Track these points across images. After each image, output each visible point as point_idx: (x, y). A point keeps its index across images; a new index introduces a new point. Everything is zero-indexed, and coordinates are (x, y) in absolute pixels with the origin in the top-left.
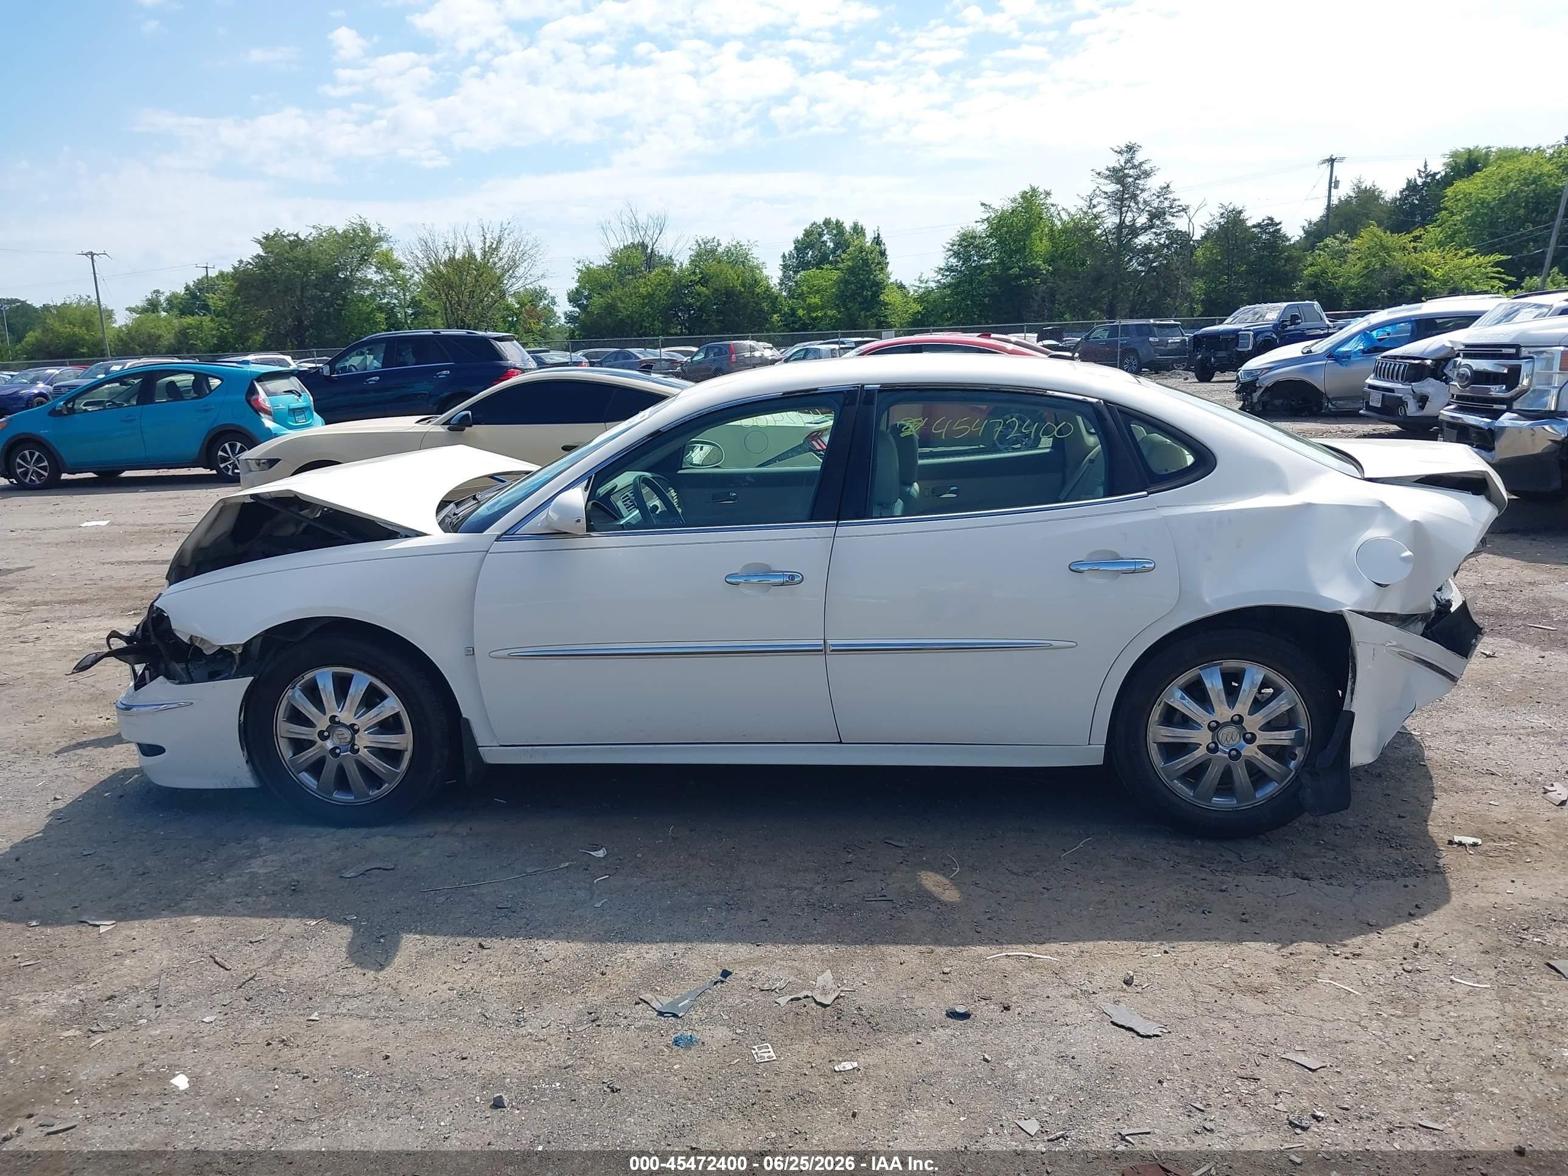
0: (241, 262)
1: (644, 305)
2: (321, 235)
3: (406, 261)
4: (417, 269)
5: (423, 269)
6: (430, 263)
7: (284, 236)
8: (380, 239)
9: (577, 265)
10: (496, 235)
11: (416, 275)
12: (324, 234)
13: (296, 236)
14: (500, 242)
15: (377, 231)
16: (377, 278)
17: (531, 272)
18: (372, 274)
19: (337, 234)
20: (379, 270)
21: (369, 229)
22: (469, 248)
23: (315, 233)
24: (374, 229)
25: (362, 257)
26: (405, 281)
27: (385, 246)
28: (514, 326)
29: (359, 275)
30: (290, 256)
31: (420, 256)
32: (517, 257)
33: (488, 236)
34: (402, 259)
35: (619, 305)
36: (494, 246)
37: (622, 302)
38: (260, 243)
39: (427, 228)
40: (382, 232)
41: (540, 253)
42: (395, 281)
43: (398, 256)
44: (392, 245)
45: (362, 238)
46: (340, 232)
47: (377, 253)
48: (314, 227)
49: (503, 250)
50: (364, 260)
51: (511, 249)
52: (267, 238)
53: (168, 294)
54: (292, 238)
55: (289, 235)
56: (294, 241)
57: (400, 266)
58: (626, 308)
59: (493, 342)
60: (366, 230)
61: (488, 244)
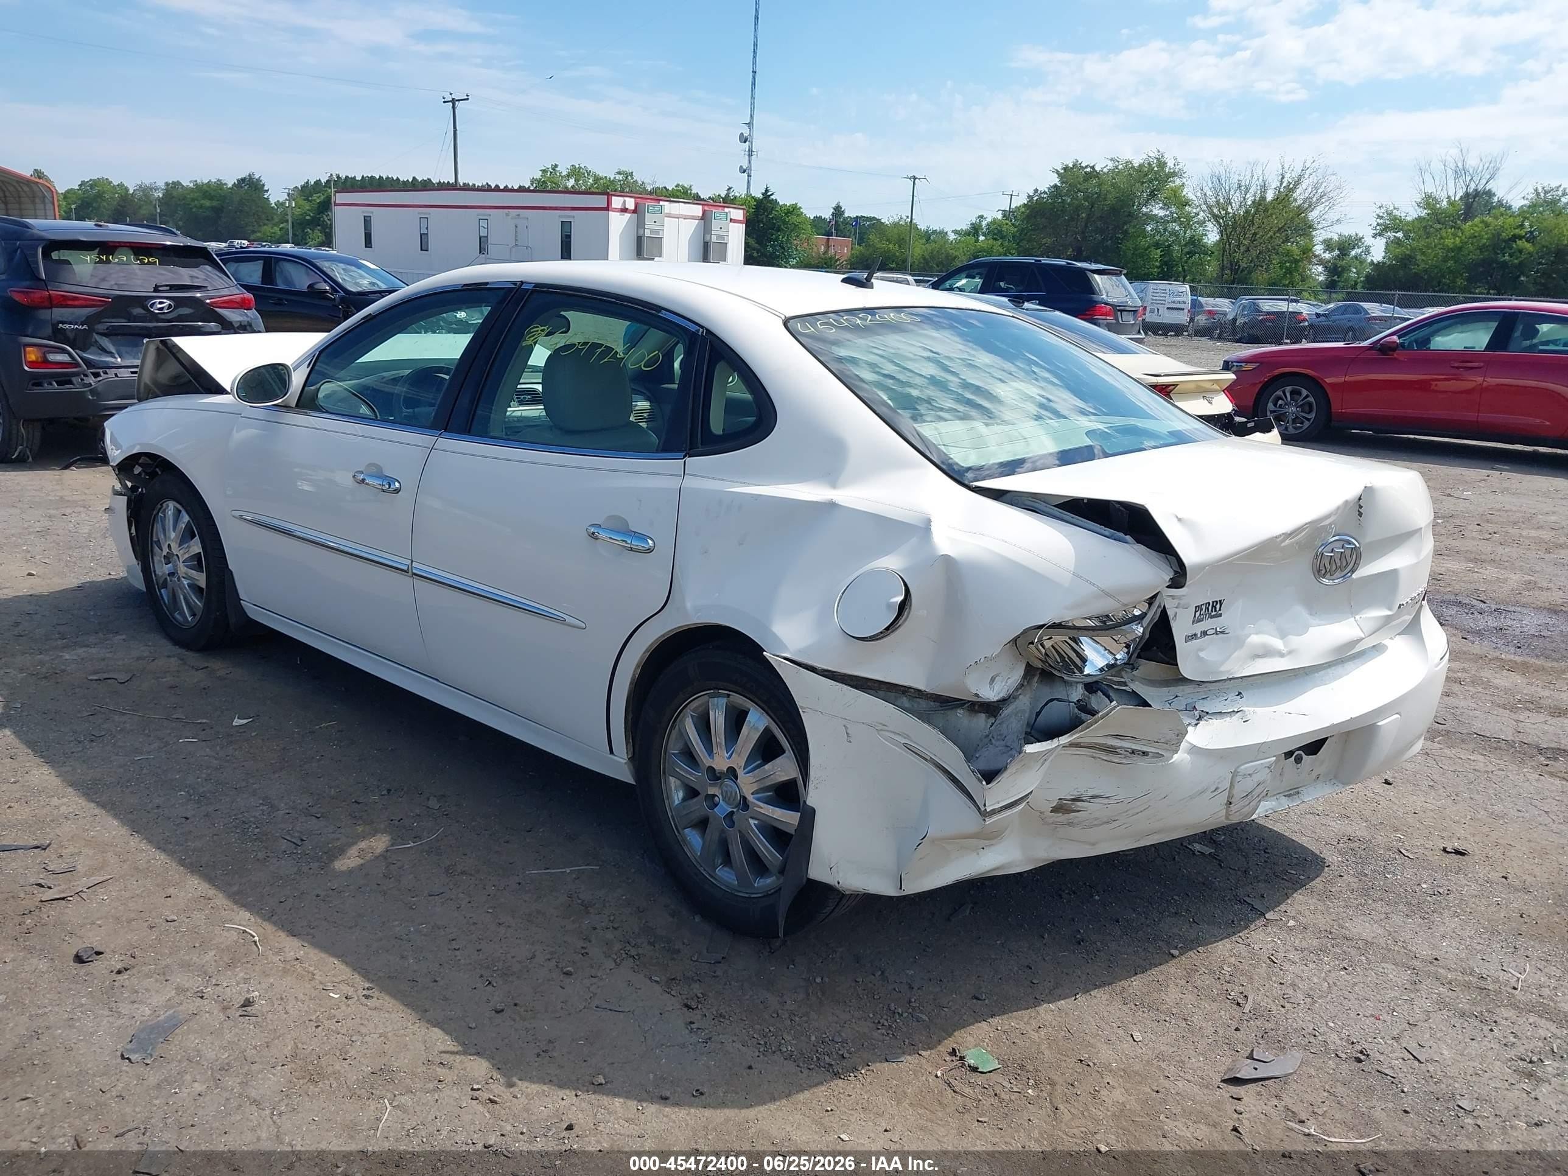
0: (1036, 191)
1: (1445, 260)
2: (1117, 167)
3: (1194, 198)
4: (1204, 207)
5: (1210, 207)
6: (1218, 202)
7: (1082, 167)
8: (1174, 174)
9: (1378, 212)
10: (1295, 175)
11: (1202, 214)
12: (1120, 167)
13: (1093, 168)
14: (1298, 182)
15: (1172, 166)
16: (1162, 213)
17: (1325, 216)
18: (1158, 210)
19: (1133, 167)
20: (1166, 206)
21: (1165, 163)
22: (1264, 188)
23: (1111, 165)
24: (1170, 164)
25: (1152, 191)
26: (1189, 217)
27: (1178, 181)
28: (1291, 273)
29: (1144, 209)
30: (1082, 187)
31: (1209, 193)
32: (1315, 199)
33: (1287, 175)
34: (1191, 196)
35: (1419, 257)
36: (1291, 186)
37: (1423, 253)
38: (1058, 172)
39: (1225, 164)
40: (1177, 167)
41: (1341, 195)
42: (1179, 218)
43: (1189, 193)
44: (1184, 180)
45: (1156, 173)
46: (1136, 165)
47: (1168, 189)
48: (1111, 160)
49: (1298, 191)
50: (1152, 195)
51: (1310, 190)
52: (1066, 168)
53: (989, 220)
54: (1088, 170)
55: (1086, 167)
56: (1090, 173)
57: (1187, 203)
58: (1423, 262)
59: (1089, 274)
60: (1162, 164)
61: (1284, 185)
